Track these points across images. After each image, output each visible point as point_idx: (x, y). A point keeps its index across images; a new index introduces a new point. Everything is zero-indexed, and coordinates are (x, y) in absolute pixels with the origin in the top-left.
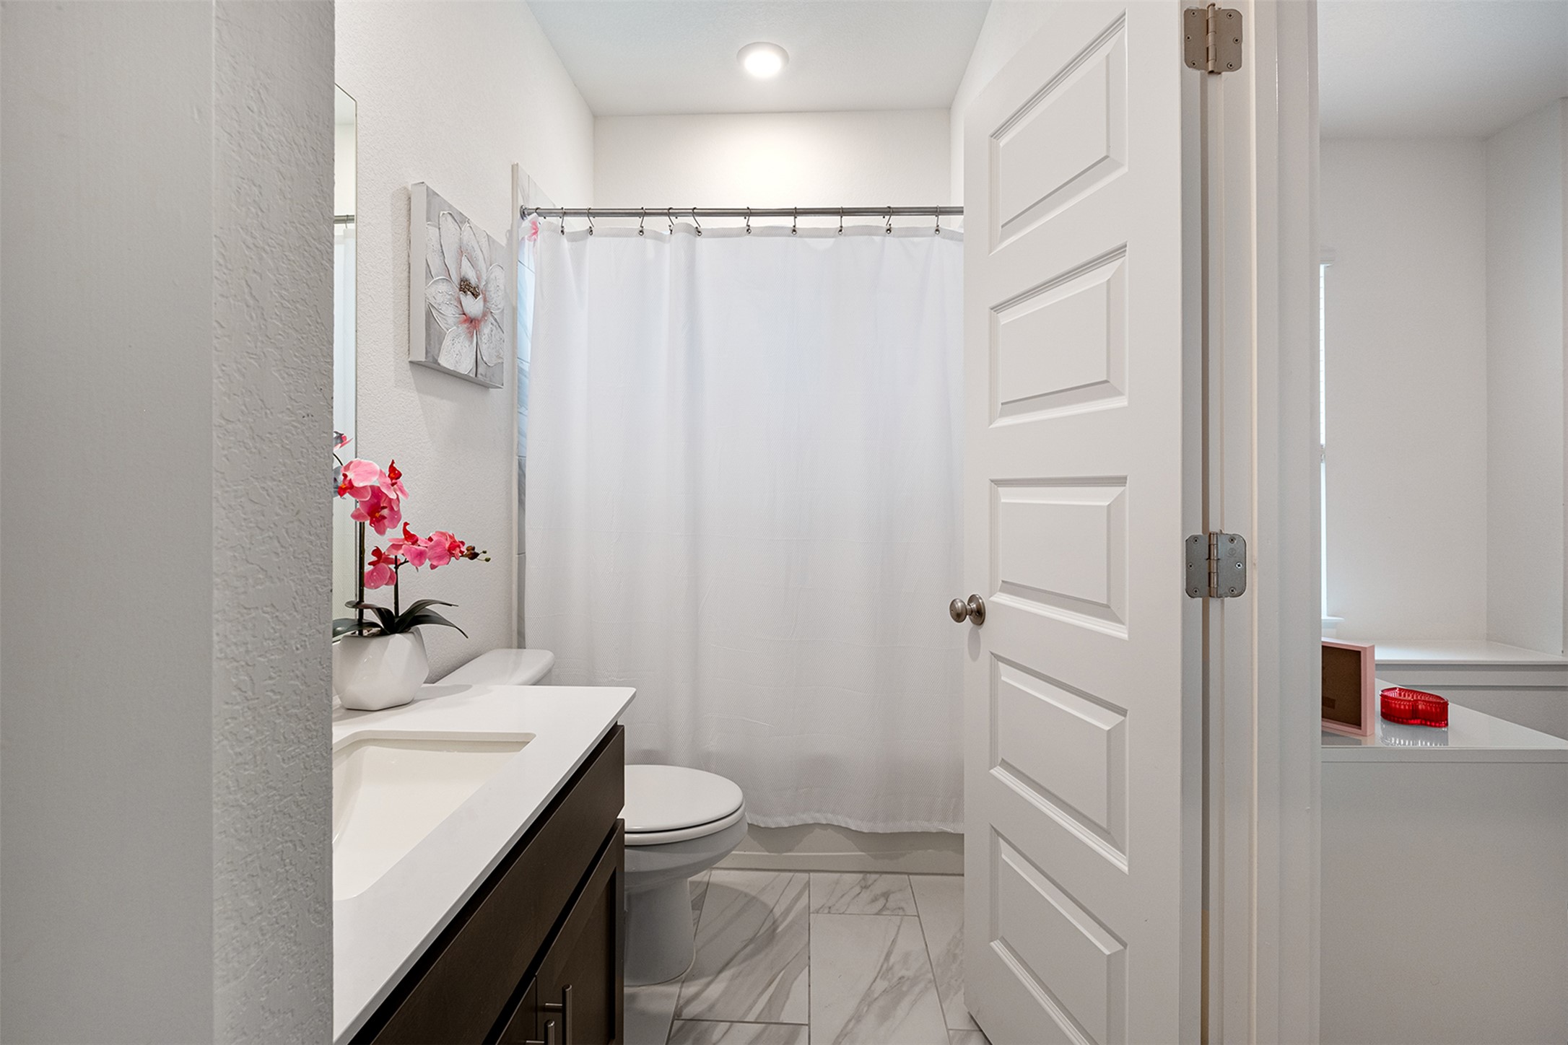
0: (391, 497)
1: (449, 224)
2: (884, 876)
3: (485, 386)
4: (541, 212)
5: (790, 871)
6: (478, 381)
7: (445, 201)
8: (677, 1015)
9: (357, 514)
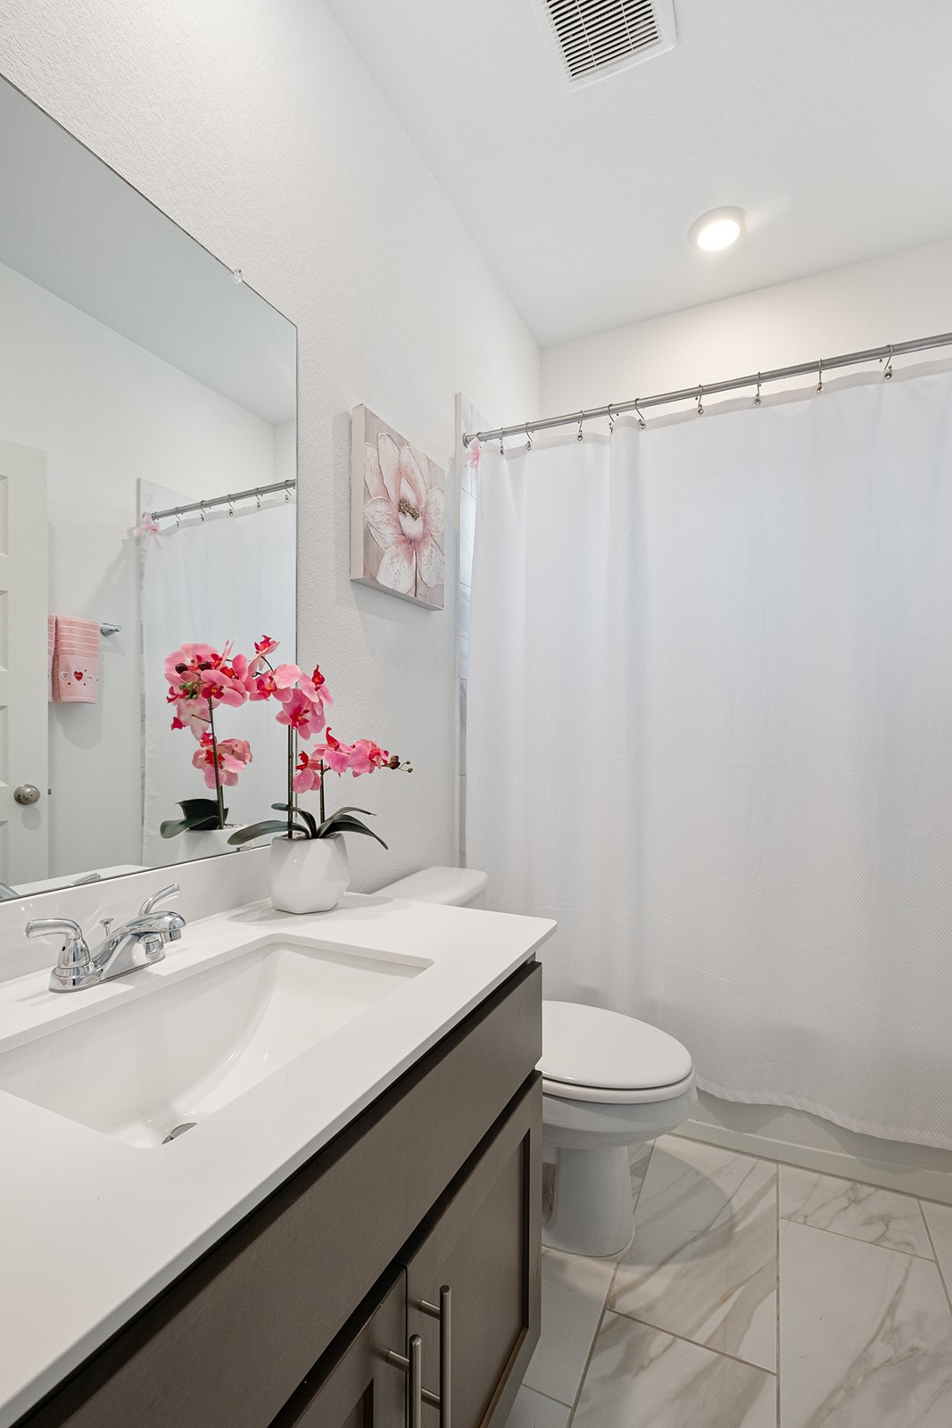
0: (313, 701)
1: (387, 446)
2: (882, 1192)
3: (428, 608)
4: (482, 437)
5: (753, 1155)
6: (419, 600)
7: (384, 423)
8: (609, 1305)
9: (281, 716)
